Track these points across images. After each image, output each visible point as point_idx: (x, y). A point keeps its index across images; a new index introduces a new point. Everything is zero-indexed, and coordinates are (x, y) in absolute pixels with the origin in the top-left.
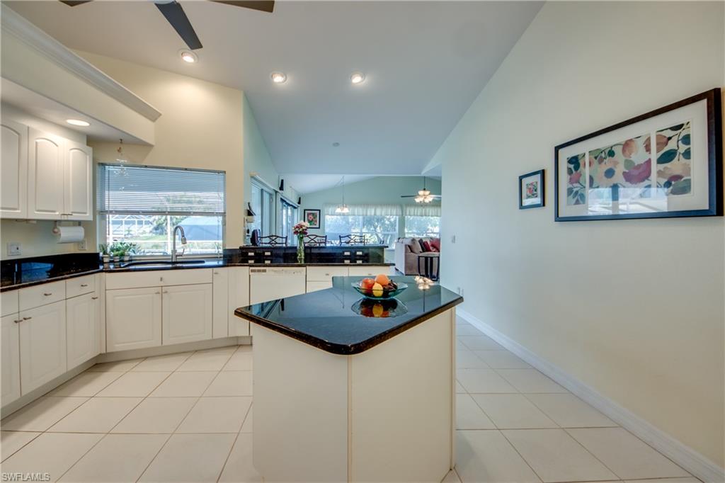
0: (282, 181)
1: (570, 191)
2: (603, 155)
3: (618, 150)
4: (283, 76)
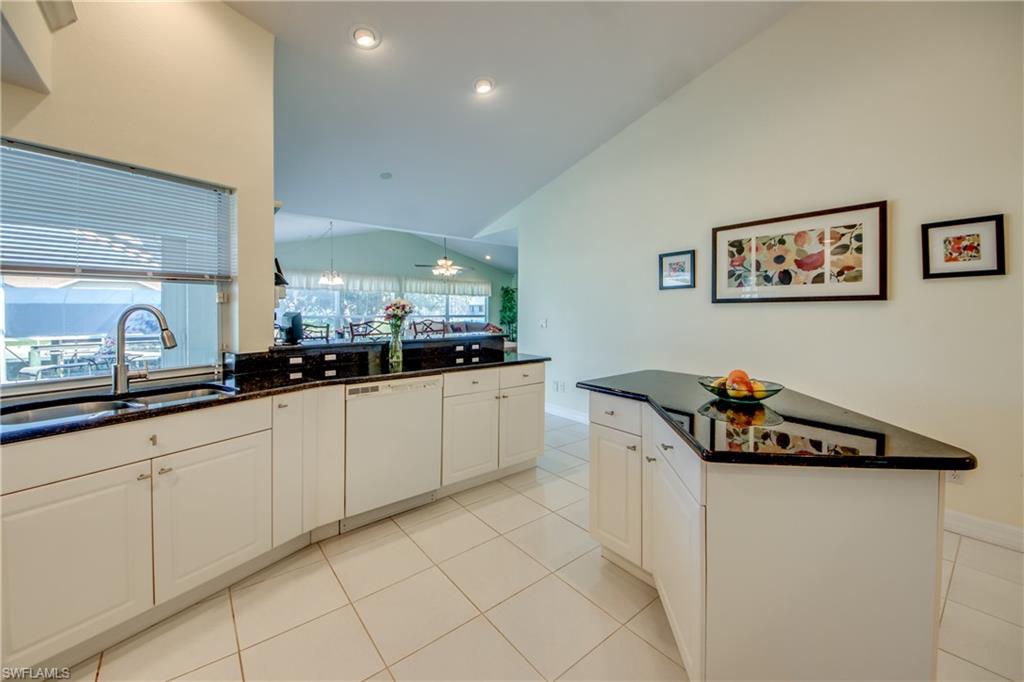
1: (731, 274)
2: (773, 242)
3: (790, 240)
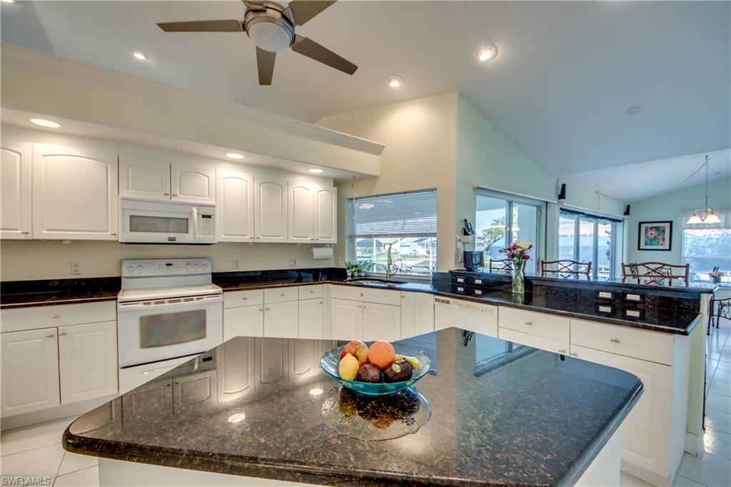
0: (564, 186)
4: (490, 49)
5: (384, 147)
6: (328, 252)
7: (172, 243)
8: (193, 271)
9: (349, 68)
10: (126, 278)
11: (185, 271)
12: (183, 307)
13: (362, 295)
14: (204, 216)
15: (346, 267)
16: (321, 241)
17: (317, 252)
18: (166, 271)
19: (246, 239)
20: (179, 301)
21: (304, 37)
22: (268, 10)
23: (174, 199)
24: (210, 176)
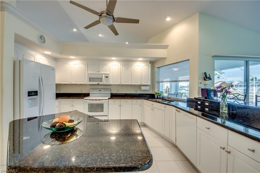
5: (168, 45)
6: (148, 88)
7: (98, 85)
8: (105, 92)
9: (137, 21)
10: (91, 93)
11: (103, 93)
12: (98, 102)
13: (152, 105)
14: (106, 77)
15: (155, 94)
16: (144, 84)
17: (143, 88)
18: (99, 92)
19: (118, 83)
20: (97, 100)
21: (117, 17)
22: (102, 14)
23: (100, 73)
24: (108, 65)
